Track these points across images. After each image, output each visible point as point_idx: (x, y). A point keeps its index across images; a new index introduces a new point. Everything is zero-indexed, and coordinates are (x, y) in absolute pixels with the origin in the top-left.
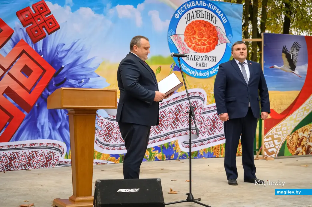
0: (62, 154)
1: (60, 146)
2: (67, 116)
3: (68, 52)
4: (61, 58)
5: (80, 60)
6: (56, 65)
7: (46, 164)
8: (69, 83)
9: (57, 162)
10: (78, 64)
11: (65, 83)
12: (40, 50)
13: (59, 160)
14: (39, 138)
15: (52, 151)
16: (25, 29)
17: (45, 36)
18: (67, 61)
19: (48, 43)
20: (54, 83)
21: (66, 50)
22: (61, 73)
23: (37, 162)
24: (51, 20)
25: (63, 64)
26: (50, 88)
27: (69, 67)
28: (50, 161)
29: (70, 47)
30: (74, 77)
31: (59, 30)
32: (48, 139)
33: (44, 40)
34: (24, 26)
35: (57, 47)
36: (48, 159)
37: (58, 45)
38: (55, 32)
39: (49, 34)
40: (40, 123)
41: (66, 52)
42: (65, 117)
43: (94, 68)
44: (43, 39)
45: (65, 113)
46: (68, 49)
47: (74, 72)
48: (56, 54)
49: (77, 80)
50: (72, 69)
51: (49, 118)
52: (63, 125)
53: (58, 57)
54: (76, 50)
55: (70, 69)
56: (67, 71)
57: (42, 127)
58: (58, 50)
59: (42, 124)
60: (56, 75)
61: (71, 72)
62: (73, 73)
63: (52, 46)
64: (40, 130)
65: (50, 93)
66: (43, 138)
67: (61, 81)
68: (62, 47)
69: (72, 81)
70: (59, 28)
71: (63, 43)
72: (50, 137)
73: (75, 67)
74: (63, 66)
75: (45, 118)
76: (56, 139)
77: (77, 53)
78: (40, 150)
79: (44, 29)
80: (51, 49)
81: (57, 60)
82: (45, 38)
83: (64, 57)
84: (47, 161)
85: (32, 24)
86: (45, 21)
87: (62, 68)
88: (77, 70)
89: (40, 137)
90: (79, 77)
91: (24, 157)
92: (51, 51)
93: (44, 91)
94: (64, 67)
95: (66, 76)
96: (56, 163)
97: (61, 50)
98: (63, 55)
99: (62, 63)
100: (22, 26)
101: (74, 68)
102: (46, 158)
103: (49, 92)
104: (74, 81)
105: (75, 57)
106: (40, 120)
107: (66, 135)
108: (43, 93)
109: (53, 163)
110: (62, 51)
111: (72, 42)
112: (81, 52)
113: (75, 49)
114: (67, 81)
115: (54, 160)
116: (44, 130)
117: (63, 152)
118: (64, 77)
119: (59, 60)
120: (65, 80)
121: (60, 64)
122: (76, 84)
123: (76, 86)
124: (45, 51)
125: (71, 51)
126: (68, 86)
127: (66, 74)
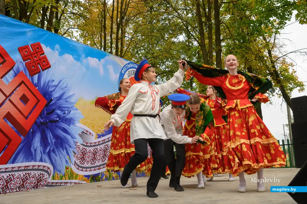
0: (49, 176)
1: (49, 168)
2: (54, 142)
3: (56, 88)
4: (51, 92)
5: (64, 95)
6: (47, 97)
7: (37, 185)
8: (57, 113)
9: (45, 183)
10: (63, 98)
11: (54, 113)
12: (36, 83)
13: (47, 181)
14: (32, 161)
15: (42, 172)
16: (24, 63)
17: (40, 72)
18: (56, 95)
19: (42, 79)
20: (45, 112)
21: (55, 86)
22: (51, 104)
23: (32, 182)
24: (44, 60)
25: (53, 96)
26: (43, 116)
27: (56, 99)
28: (40, 183)
29: (58, 84)
30: (60, 108)
31: (50, 68)
32: (39, 162)
33: (39, 75)
34: (24, 61)
36: (39, 181)
37: (49, 81)
38: (47, 69)
39: (43, 70)
40: (34, 147)
41: (54, 88)
42: (53, 142)
43: (75, 103)
45: (53, 139)
46: (56, 85)
47: (61, 104)
48: (47, 88)
49: (62, 111)
50: (59, 101)
51: (41, 143)
52: (52, 149)
53: (48, 90)
54: (62, 86)
55: (58, 102)
56: (55, 102)
57: (35, 150)
58: (49, 85)
59: (35, 148)
60: (47, 105)
61: (58, 104)
63: (44, 80)
64: (34, 153)
65: (42, 120)
66: (36, 161)
67: (51, 111)
68: (52, 82)
69: (59, 112)
70: (50, 67)
71: (53, 79)
72: (41, 160)
74: (52, 99)
75: (38, 142)
76: (45, 162)
77: (62, 89)
78: (32, 172)
79: (39, 65)
80: (44, 83)
81: (48, 93)
83: (53, 91)
84: (38, 182)
85: (30, 60)
86: (40, 60)
87: (52, 100)
88: (62, 102)
89: (33, 160)
90: (64, 109)
91: (19, 179)
92: (44, 85)
93: (38, 118)
95: (54, 107)
96: (44, 184)
97: (52, 85)
98: (53, 89)
99: (51, 95)
100: (22, 60)
101: (60, 101)
102: (37, 180)
103: (42, 119)
104: (60, 111)
105: (61, 92)
106: (34, 144)
107: (53, 158)
108: (37, 120)
109: (43, 184)
110: (52, 86)
111: (59, 79)
112: (65, 88)
114: (55, 111)
115: (43, 182)
116: (37, 153)
117: (51, 173)
118: (53, 108)
119: (49, 92)
120: (54, 110)
121: (51, 96)
122: (61, 115)
123: (61, 117)
124: (39, 84)
125: (58, 87)
126: (55, 116)
127: (54, 105)
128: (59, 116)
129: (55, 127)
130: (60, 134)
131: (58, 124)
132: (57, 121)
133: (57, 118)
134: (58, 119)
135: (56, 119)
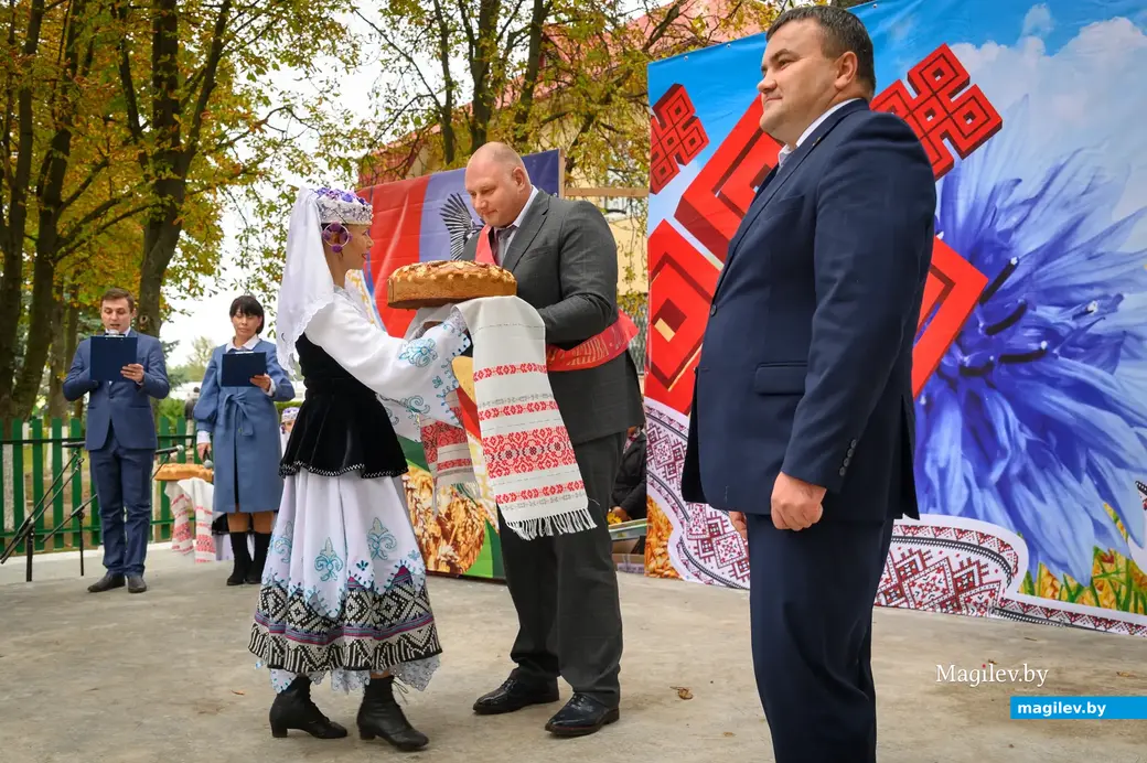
0: (1011, 574)
1: (1004, 545)
2: (1028, 442)
3: (1030, 210)
4: (1007, 234)
5: (1080, 228)
6: (989, 259)
7: (955, 599)
8: (1038, 317)
9: (990, 601)
10: (1073, 246)
11: (1024, 321)
13: (1001, 595)
14: (931, 509)
15: (974, 557)
17: (951, 165)
18: (1029, 242)
19: (960, 187)
20: (981, 325)
21: (1024, 203)
22: (1008, 287)
23: (926, 589)
24: (970, 107)
25: (1014, 251)
26: (968, 341)
27: (1034, 261)
28: (968, 594)
29: (1040, 188)
30: (1057, 295)
31: (997, 135)
32: (960, 515)
33: (946, 180)
35: (992, 197)
36: (962, 585)
37: (994, 189)
38: (986, 143)
39: (963, 155)
40: (934, 462)
41: (1023, 211)
42: (1023, 444)
43: (1144, 255)
44: (943, 178)
45: (1021, 430)
46: (1033, 196)
47: (1058, 278)
48: (988, 222)
49: (1068, 305)
50: (1049, 265)
51: (964, 445)
52: (1015, 470)
53: (994, 231)
54: (1065, 193)
55: (1042, 270)
56: (1029, 275)
57: (943, 474)
58: (995, 206)
59: (942, 464)
60: (987, 295)
61: (1047, 278)
62: (1053, 280)
63: (972, 195)
64: (936, 485)
65: (966, 359)
66: (946, 512)
67: (1009, 313)
68: (1011, 192)
69: (1050, 314)
70: (999, 126)
71: (1016, 177)
72: (969, 511)
73: (1059, 257)
74: (1014, 261)
75: (952, 443)
76: (988, 519)
77: (1067, 204)
78: (935, 550)
79: (946, 142)
80: (971, 206)
81: (992, 243)
82: (949, 174)
83: (1017, 227)
84: (959, 591)
86: (950, 115)
87: (1011, 268)
88: (1068, 267)
89: (935, 506)
90: (1075, 296)
92: (971, 214)
93: (948, 352)
94: (1017, 264)
95: (1024, 296)
96: (986, 601)
97: (1007, 204)
98: (1014, 219)
99: (1009, 249)
101: (1058, 261)
102: (955, 581)
103: (965, 354)
104: (1056, 310)
105: (1060, 221)
106: (935, 450)
107: (1027, 509)
108: (945, 361)
109: (978, 601)
110: (1010, 209)
112: (1086, 196)
113: (1061, 191)
114: (1030, 312)
115: (980, 593)
116: (948, 484)
117: (1016, 566)
118: (1020, 301)
119: (996, 237)
120: (1022, 309)
121: (1004, 255)
122: (1063, 324)
123: (1064, 331)
124: (949, 219)
125: (1041, 204)
126: (1032, 332)
127: (1024, 289)
128: (1049, 332)
129: (1031, 383)
130: (1055, 408)
131: (1044, 366)
132: (1041, 354)
133: (1039, 340)
134: (1044, 345)
135: (1034, 346)
